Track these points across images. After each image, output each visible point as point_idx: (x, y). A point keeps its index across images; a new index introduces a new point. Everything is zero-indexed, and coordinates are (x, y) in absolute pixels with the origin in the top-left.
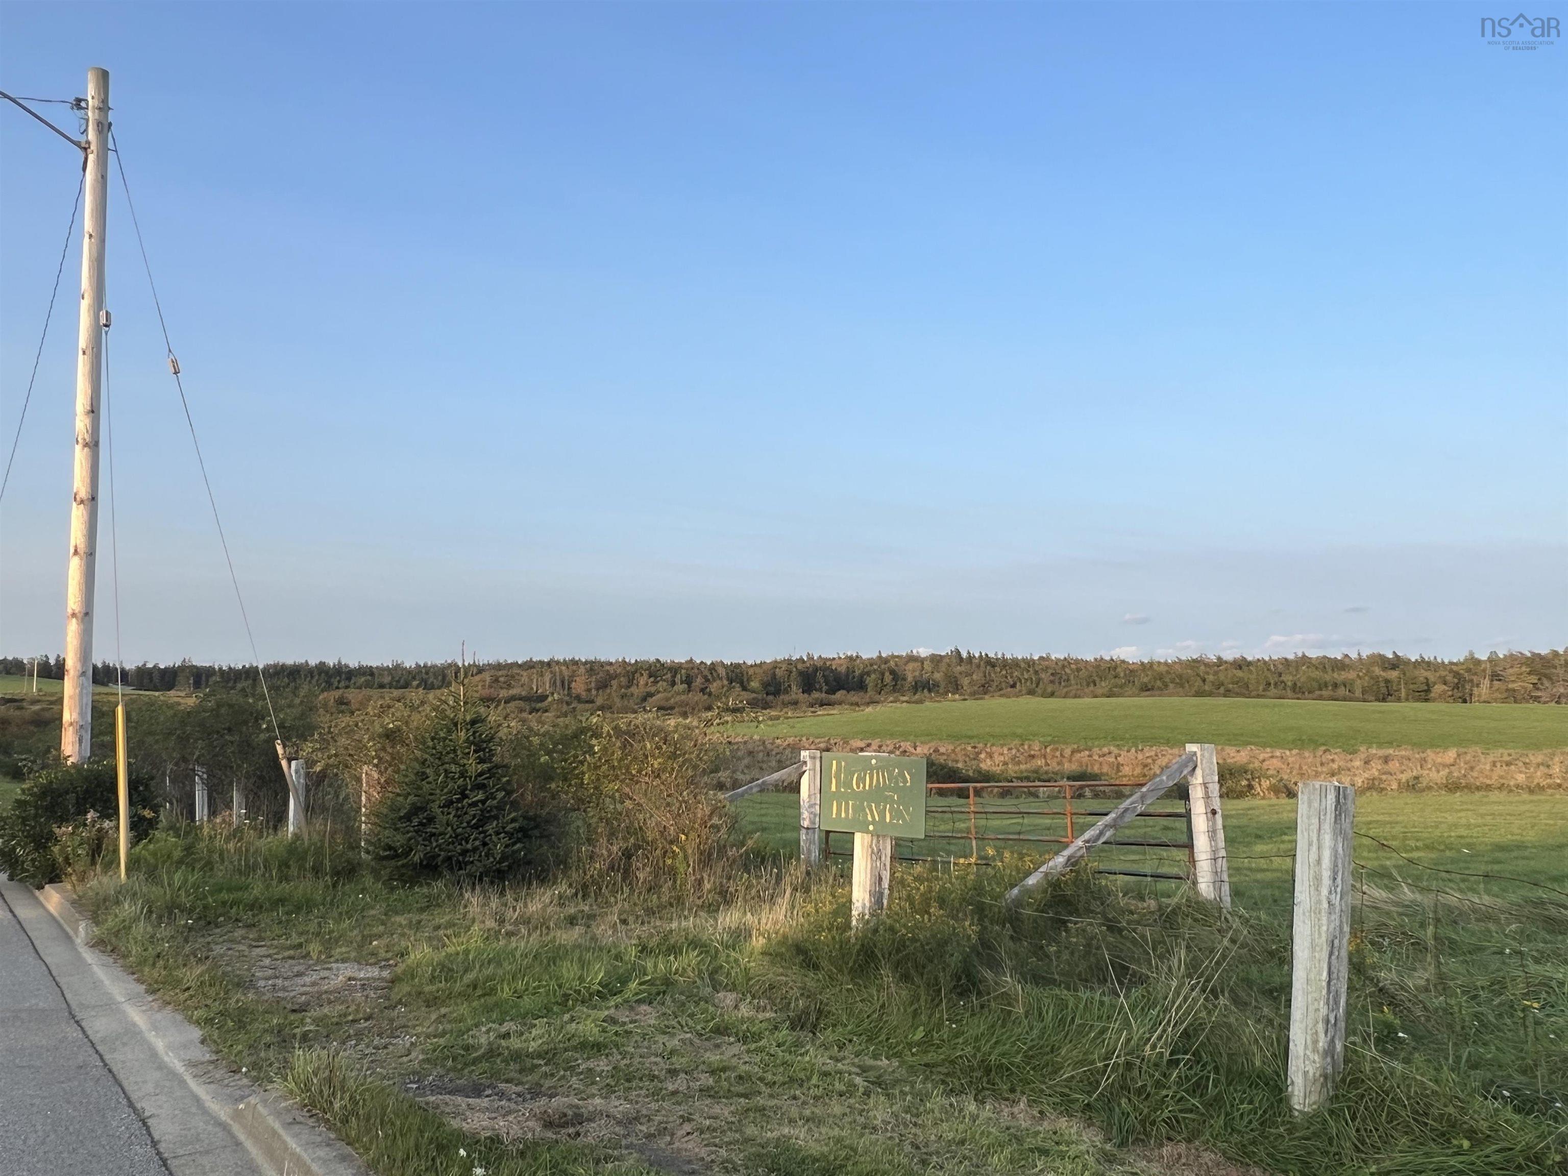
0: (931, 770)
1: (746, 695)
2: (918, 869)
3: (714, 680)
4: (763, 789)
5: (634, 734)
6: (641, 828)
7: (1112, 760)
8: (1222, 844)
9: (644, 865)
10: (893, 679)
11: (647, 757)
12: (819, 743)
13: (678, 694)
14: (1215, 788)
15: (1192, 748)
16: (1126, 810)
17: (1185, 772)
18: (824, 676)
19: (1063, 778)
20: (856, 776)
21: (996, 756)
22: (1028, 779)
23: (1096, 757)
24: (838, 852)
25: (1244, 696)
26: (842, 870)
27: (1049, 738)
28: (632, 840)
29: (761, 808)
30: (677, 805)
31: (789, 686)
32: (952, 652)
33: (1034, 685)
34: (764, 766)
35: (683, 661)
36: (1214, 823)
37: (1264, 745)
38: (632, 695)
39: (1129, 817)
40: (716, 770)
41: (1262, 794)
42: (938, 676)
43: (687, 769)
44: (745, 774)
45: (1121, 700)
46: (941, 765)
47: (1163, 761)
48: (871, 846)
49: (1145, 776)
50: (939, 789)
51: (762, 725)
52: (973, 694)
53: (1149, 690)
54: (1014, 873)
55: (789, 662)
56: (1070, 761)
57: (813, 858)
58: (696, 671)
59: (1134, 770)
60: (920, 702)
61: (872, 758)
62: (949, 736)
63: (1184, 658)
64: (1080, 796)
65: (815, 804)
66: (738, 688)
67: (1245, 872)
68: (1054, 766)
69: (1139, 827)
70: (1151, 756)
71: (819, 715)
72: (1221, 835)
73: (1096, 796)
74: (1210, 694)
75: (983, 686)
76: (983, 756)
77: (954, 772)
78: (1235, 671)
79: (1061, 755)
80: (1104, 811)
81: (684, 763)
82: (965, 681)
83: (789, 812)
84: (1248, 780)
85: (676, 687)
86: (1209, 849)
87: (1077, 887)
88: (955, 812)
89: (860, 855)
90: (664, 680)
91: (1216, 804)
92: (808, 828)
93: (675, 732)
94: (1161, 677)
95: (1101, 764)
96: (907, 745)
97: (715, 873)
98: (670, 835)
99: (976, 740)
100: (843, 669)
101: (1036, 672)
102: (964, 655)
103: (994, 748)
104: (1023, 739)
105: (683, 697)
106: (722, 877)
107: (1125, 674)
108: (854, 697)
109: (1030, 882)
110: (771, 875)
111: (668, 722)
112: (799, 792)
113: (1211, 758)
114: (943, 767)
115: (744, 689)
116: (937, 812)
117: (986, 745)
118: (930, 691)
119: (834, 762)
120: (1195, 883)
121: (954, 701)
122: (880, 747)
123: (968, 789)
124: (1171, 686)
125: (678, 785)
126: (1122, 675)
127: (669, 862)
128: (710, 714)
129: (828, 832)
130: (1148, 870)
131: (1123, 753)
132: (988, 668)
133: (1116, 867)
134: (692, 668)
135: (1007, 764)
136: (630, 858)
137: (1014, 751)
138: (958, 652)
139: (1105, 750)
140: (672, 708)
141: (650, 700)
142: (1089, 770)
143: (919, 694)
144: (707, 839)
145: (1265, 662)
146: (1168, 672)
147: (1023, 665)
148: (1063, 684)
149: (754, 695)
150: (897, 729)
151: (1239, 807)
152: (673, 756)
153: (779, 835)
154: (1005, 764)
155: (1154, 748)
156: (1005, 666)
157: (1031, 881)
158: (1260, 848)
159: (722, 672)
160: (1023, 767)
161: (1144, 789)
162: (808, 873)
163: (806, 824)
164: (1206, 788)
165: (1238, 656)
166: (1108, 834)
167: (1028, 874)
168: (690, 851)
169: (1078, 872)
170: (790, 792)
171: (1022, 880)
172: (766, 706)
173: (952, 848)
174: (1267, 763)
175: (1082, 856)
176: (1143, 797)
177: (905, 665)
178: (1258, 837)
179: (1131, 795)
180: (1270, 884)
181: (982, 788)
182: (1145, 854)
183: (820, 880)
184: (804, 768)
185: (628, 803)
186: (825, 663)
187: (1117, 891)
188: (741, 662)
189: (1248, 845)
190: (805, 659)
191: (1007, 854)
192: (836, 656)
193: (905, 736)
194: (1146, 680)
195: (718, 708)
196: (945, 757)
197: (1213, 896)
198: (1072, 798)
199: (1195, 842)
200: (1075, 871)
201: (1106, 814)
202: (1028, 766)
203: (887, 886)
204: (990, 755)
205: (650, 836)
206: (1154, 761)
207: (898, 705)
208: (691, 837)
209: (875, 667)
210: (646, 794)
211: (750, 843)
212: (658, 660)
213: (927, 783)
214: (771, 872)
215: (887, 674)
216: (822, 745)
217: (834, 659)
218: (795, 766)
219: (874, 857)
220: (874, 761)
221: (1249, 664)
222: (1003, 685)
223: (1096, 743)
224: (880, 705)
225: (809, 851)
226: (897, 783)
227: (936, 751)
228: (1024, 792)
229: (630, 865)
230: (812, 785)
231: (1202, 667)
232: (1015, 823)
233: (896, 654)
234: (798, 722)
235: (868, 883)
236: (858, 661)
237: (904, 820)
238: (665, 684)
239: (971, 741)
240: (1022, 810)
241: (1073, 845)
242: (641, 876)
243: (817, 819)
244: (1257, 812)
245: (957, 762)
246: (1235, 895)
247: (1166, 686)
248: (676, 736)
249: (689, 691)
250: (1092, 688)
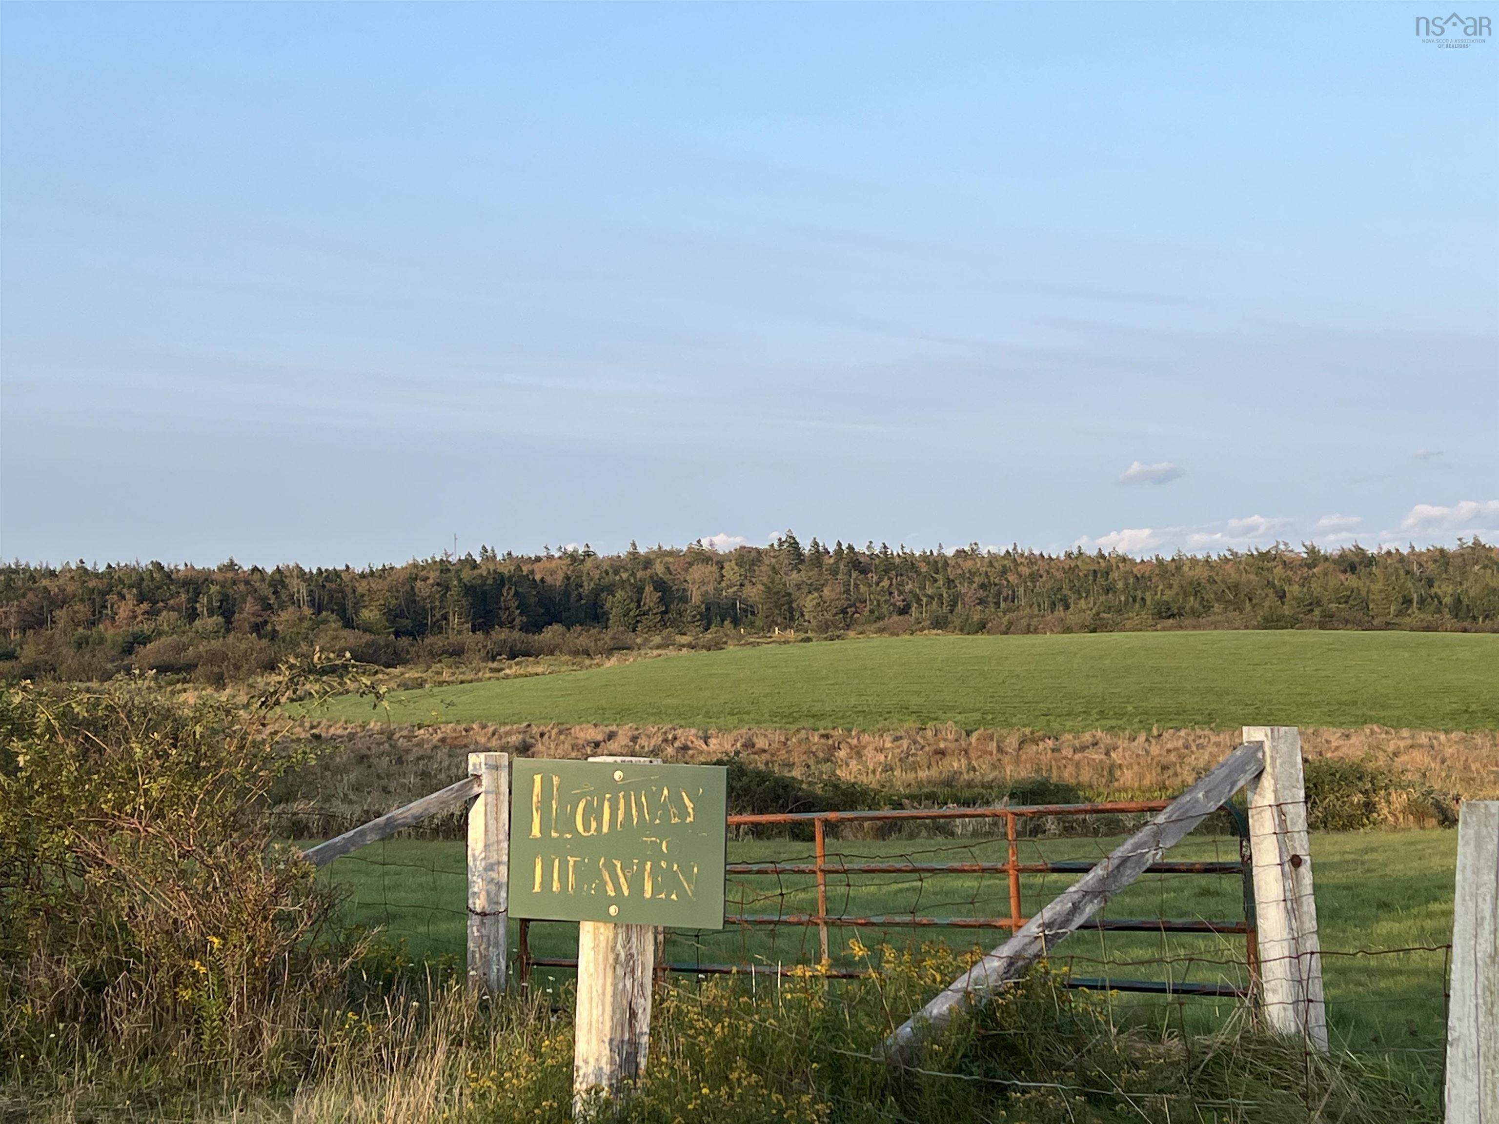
0: (737, 785)
1: (350, 637)
2: (711, 990)
3: (282, 607)
4: (389, 832)
5: (105, 727)
6: (123, 926)
7: (1097, 756)
8: (1311, 924)
9: (133, 1003)
10: (661, 599)
11: (135, 775)
12: (508, 734)
13: (204, 636)
14: (1298, 814)
15: (1254, 734)
16: (1124, 861)
17: (1241, 783)
18: (516, 593)
19: (1000, 797)
20: (581, 805)
21: (869, 753)
22: (932, 797)
23: (1067, 752)
24: (546, 960)
25: (1360, 625)
26: (555, 995)
27: (977, 716)
28: (104, 953)
29: (385, 874)
30: (203, 874)
31: (445, 617)
32: (781, 543)
33: (945, 609)
34: (392, 786)
35: (214, 567)
36: (1297, 881)
37: (1397, 724)
38: (102, 641)
39: (1129, 877)
40: (288, 797)
41: (1391, 819)
42: (753, 593)
43: (224, 798)
44: (351, 802)
45: (1117, 636)
46: (758, 773)
47: (1199, 759)
48: (613, 948)
49: (1163, 788)
50: (756, 825)
51: (385, 703)
52: (824, 628)
53: (1173, 616)
54: (902, 993)
55: (444, 566)
56: (1017, 761)
57: (493, 976)
58: (242, 587)
59: (1142, 777)
60: (718, 645)
61: (615, 767)
62: (774, 714)
63: (1242, 551)
64: (1037, 831)
65: (499, 863)
66: (334, 622)
67: (1356, 977)
68: (985, 771)
69: (1152, 892)
70: (1176, 749)
71: (507, 677)
72: (1309, 906)
73: (1068, 830)
74: (1293, 623)
75: (844, 611)
76: (842, 754)
77: (785, 787)
78: (1342, 577)
79: (1000, 749)
80: (1084, 862)
81: (217, 784)
82: (809, 602)
83: (445, 879)
84: (1365, 793)
85: (197, 622)
86: (1285, 936)
87: (1028, 1018)
88: (783, 871)
89: (592, 969)
90: (173, 609)
91: (1301, 845)
92: (484, 914)
93: (197, 720)
94: (1196, 589)
95: (1077, 765)
96: (689, 735)
97: (285, 1015)
98: (188, 940)
99: (827, 722)
100: (558, 580)
101: (950, 582)
102: (806, 547)
103: (866, 738)
104: (924, 717)
105: (216, 644)
106: (301, 1022)
107: (1127, 585)
108: (581, 637)
109: (935, 1012)
110: (405, 1015)
111: (182, 697)
112: (465, 837)
113: (1291, 755)
114: (762, 777)
115: (348, 624)
116: (749, 872)
117: (850, 730)
118: (736, 623)
119: (538, 778)
120: (1258, 1003)
121: (786, 642)
122: (634, 739)
123: (811, 823)
124: (1217, 607)
125: (204, 832)
126: (1120, 585)
127: (186, 995)
128: (274, 678)
129: (525, 922)
130: (1166, 977)
131: (1123, 743)
132: (854, 574)
133: (1106, 973)
134: (234, 583)
135: (892, 769)
136: (100, 991)
137: (905, 743)
138: (794, 545)
139: (1087, 737)
140: (190, 667)
141: (142, 651)
142: (1054, 779)
143: (713, 629)
144: (268, 944)
145: (1402, 559)
146: (1212, 581)
147: (924, 569)
148: (1002, 605)
149: (368, 637)
150: (669, 701)
151: (1348, 848)
152: (194, 771)
153: (422, 929)
154: (888, 768)
155: (1183, 733)
156: (886, 571)
157: (939, 1007)
158: (1385, 927)
159: (300, 590)
160: (923, 774)
161: (1161, 818)
162: (484, 1007)
163: (479, 903)
164: (1282, 813)
165: (1348, 546)
166: (1089, 910)
167: (931, 994)
168: (231, 971)
169: (1027, 987)
170: (447, 837)
171: (916, 1007)
172: (395, 659)
173: (781, 943)
174: (1404, 758)
175: (1037, 956)
176: (1158, 834)
177: (686, 570)
178: (1384, 906)
179: (1137, 828)
180: (1402, 1002)
181: (842, 821)
182: (1161, 946)
183: (509, 1020)
184: (476, 790)
185: (95, 875)
186: (519, 568)
187: (1107, 1022)
188: (341, 567)
189: (1363, 922)
190: (478, 560)
191: (889, 954)
192: (543, 554)
193: (685, 715)
194: (1169, 595)
195: (291, 667)
196: (765, 757)
197: (1293, 1029)
198: (1019, 834)
199: (1260, 922)
200: (1025, 986)
201: (1086, 870)
202: (934, 772)
203: (646, 1029)
204: (858, 752)
205: (144, 942)
206: (1182, 757)
207: (671, 652)
208: (234, 939)
209: (625, 576)
210: (133, 855)
211: (361, 949)
212: (158, 566)
213: (728, 814)
214: (407, 1007)
215: (649, 589)
216: (515, 739)
217: (538, 559)
218: (456, 786)
219: (620, 971)
220: (618, 775)
221: (1370, 561)
222: (885, 608)
223: (1069, 724)
224: (635, 653)
225: (486, 961)
226: (666, 818)
227: (749, 745)
228: (926, 826)
229: (103, 1005)
230: (491, 822)
231: (1279, 570)
232: (908, 889)
233: (667, 547)
234: (464, 692)
235: (608, 1024)
236: (589, 563)
237: (681, 893)
238: (174, 615)
239: (821, 724)
240: (918, 865)
241: (1023, 932)
242: (125, 1027)
243: (503, 894)
244: (1379, 857)
245: (791, 766)
246: (1337, 1024)
247: (1207, 608)
248: (198, 729)
249: (228, 631)
250: (1060, 612)
